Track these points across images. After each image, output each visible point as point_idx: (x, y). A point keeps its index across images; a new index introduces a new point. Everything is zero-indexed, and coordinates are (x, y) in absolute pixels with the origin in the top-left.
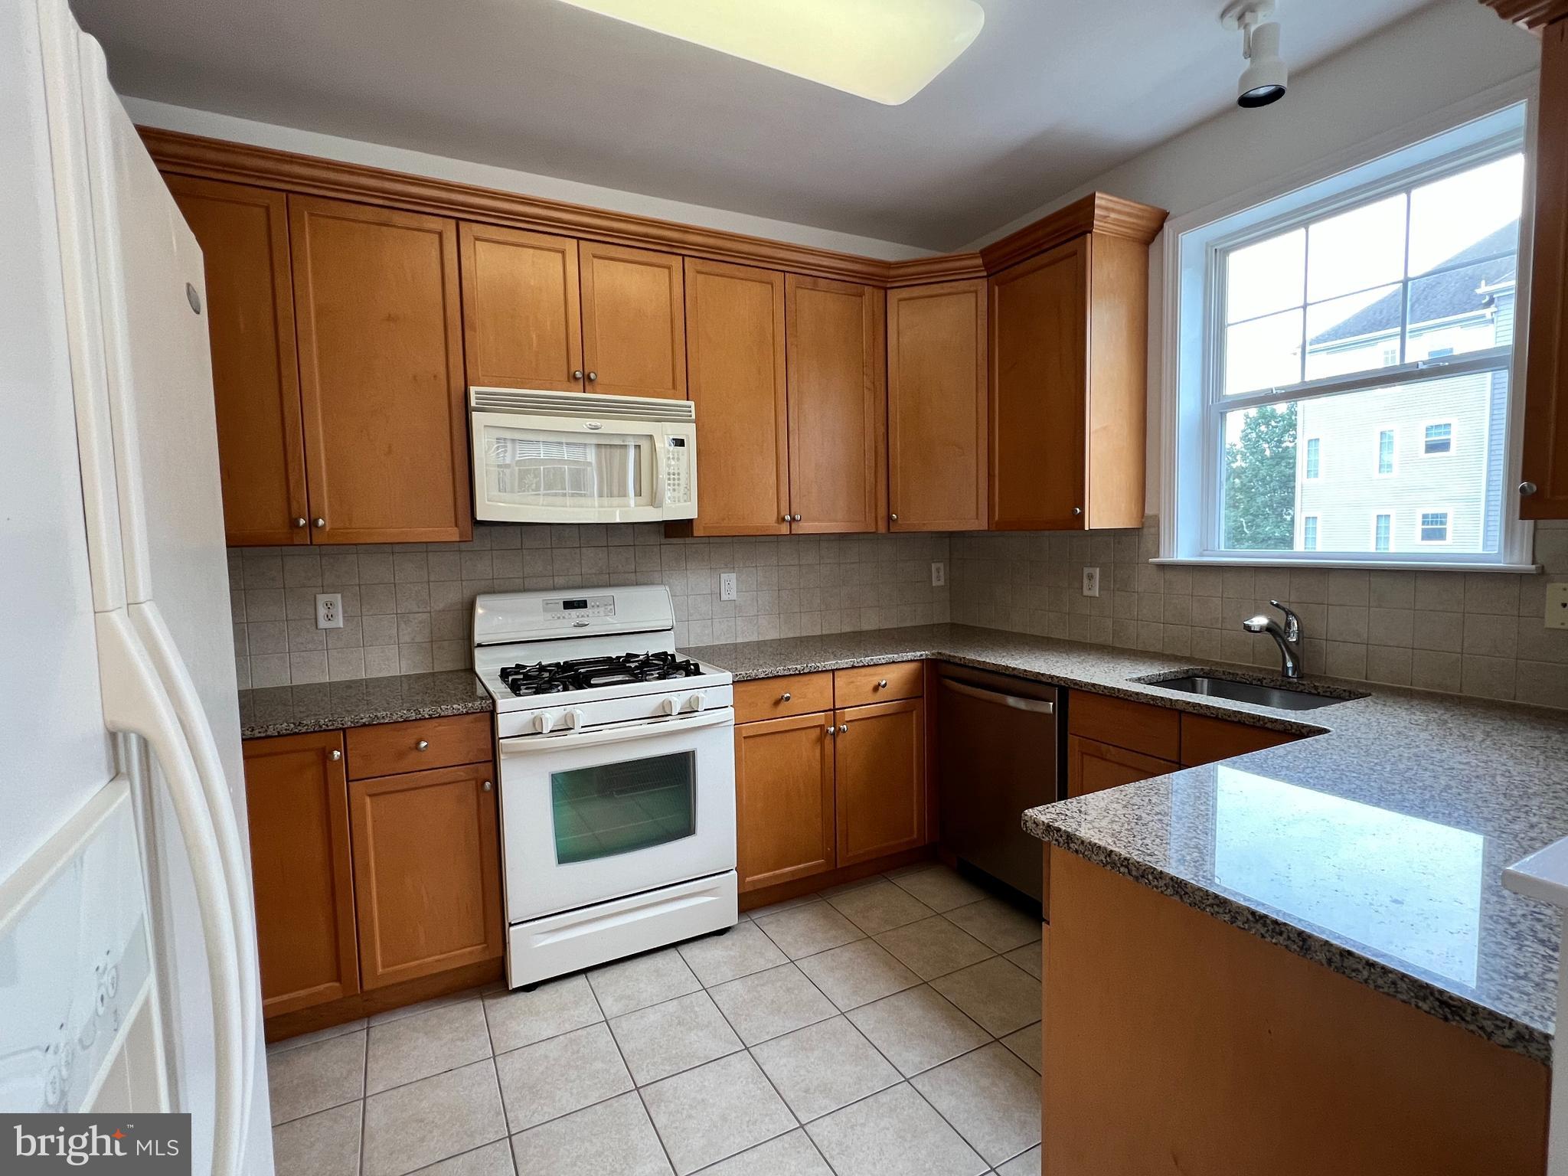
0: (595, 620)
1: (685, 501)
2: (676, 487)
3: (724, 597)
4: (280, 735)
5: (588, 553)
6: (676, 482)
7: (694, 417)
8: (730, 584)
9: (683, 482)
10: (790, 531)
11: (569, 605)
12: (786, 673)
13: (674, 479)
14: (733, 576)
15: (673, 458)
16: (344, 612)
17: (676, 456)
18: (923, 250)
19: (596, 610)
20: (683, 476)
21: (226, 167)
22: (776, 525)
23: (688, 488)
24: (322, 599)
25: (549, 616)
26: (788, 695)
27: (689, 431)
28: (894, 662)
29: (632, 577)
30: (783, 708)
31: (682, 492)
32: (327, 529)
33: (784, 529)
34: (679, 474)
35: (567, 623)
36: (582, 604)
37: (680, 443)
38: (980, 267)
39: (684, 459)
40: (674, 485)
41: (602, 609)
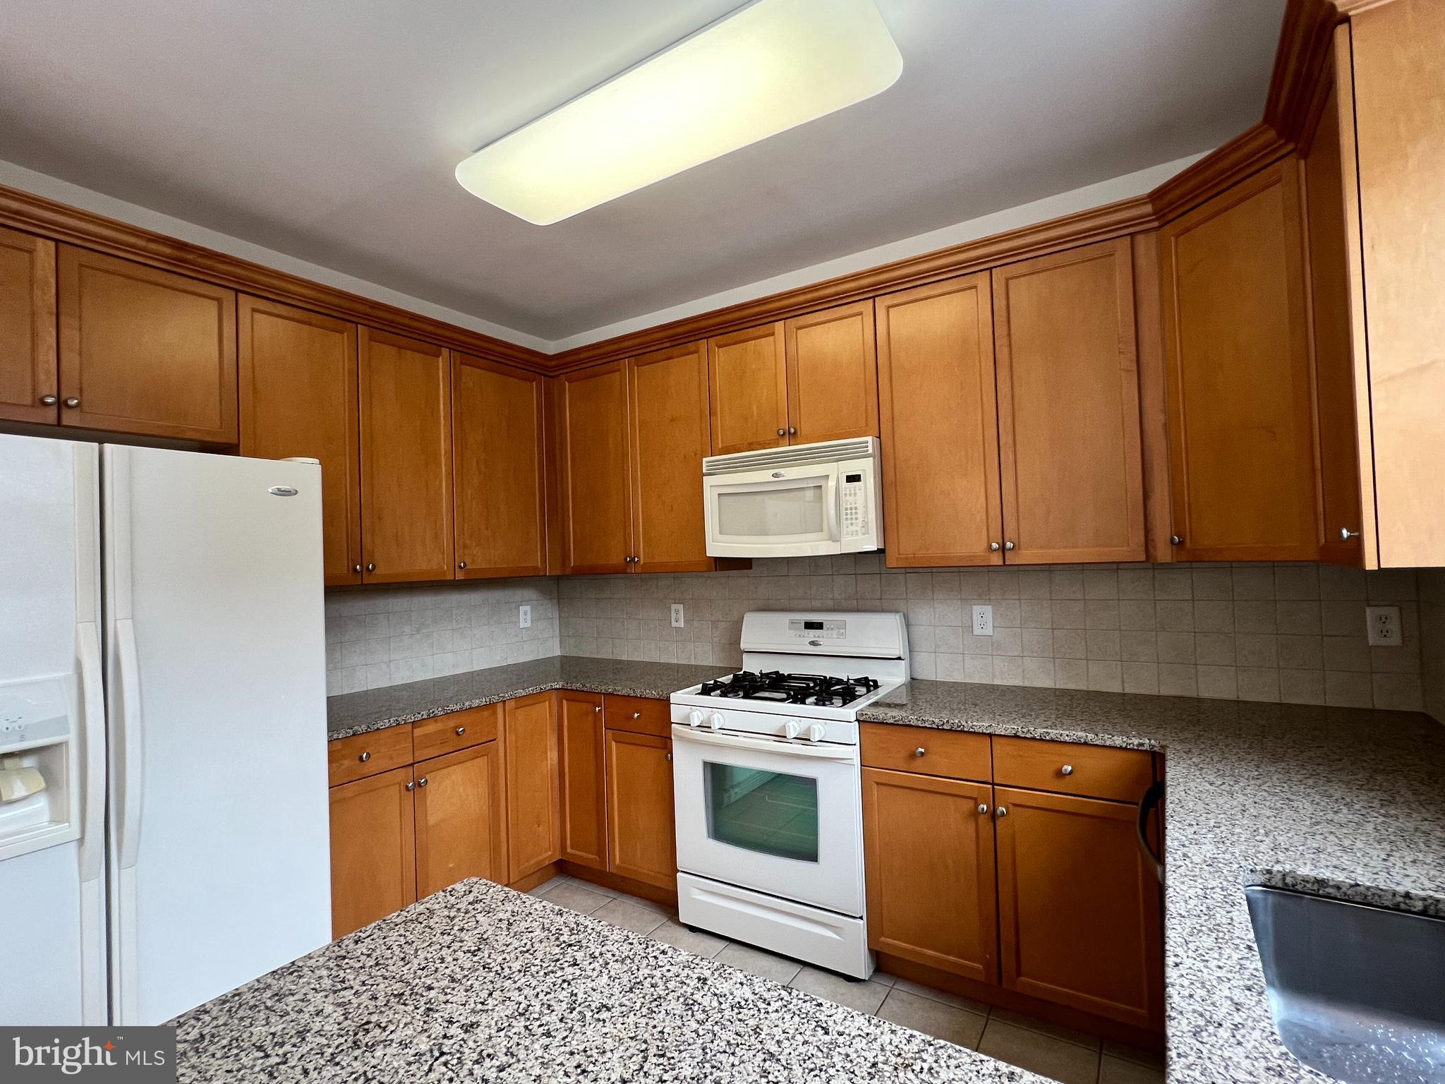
0: (828, 641)
1: (863, 534)
2: (854, 521)
3: (977, 631)
4: (577, 690)
5: (840, 580)
6: (854, 516)
7: (870, 451)
8: (983, 617)
9: (860, 516)
10: (1004, 562)
11: (809, 626)
12: (919, 724)
13: (851, 514)
14: (988, 609)
15: (850, 495)
16: (684, 617)
17: (853, 492)
18: (1190, 158)
19: (830, 632)
20: (860, 511)
21: (601, 356)
22: (987, 554)
23: (865, 525)
24: (674, 607)
25: (792, 633)
26: (923, 750)
27: (866, 467)
28: (1086, 744)
29: (877, 603)
30: (918, 764)
31: (860, 525)
32: (642, 563)
33: (996, 560)
34: (856, 508)
35: (802, 641)
36: (819, 626)
37: (853, 479)
38: (1275, 142)
39: (860, 495)
40: (852, 519)
41: (835, 632)
